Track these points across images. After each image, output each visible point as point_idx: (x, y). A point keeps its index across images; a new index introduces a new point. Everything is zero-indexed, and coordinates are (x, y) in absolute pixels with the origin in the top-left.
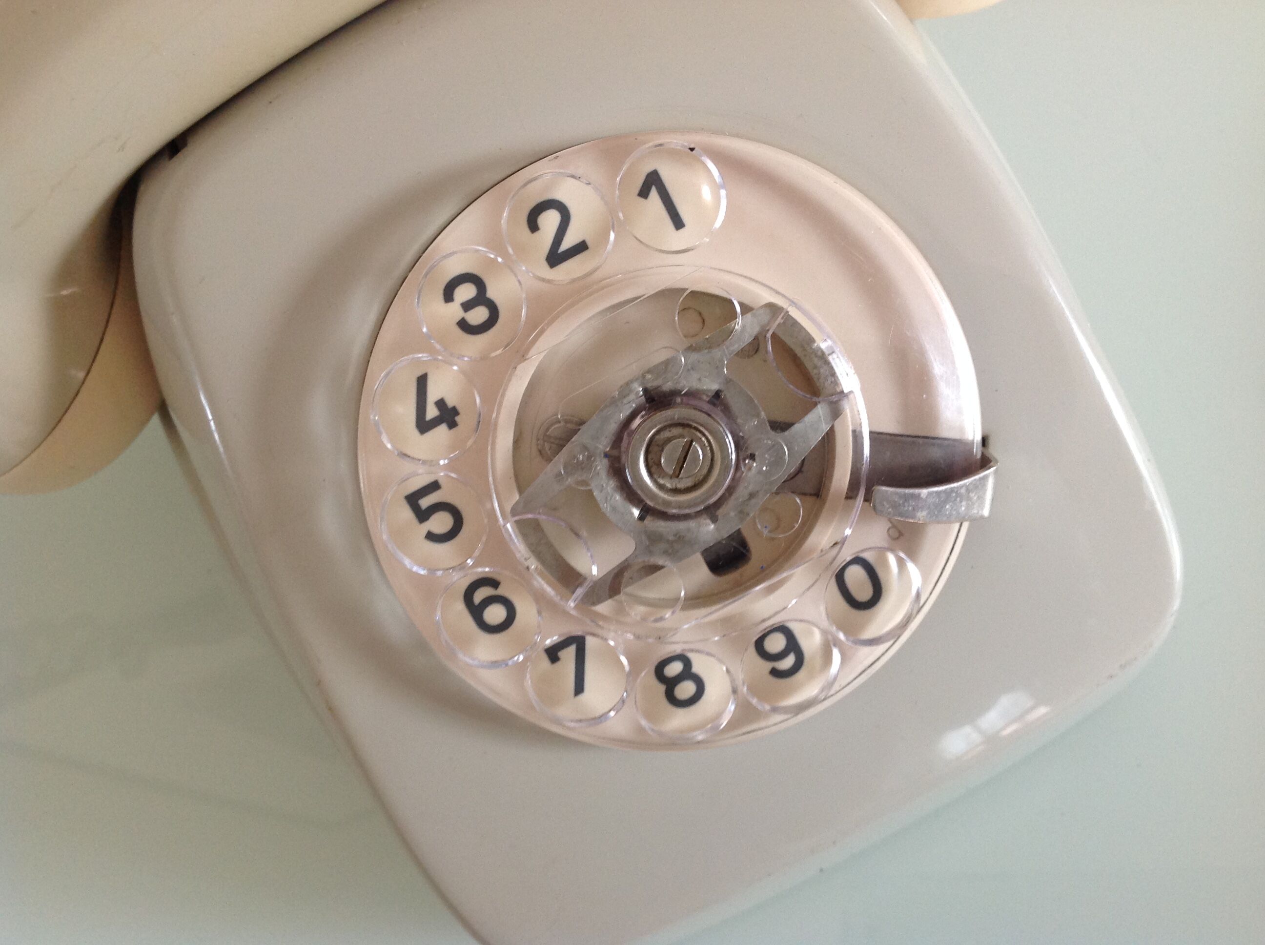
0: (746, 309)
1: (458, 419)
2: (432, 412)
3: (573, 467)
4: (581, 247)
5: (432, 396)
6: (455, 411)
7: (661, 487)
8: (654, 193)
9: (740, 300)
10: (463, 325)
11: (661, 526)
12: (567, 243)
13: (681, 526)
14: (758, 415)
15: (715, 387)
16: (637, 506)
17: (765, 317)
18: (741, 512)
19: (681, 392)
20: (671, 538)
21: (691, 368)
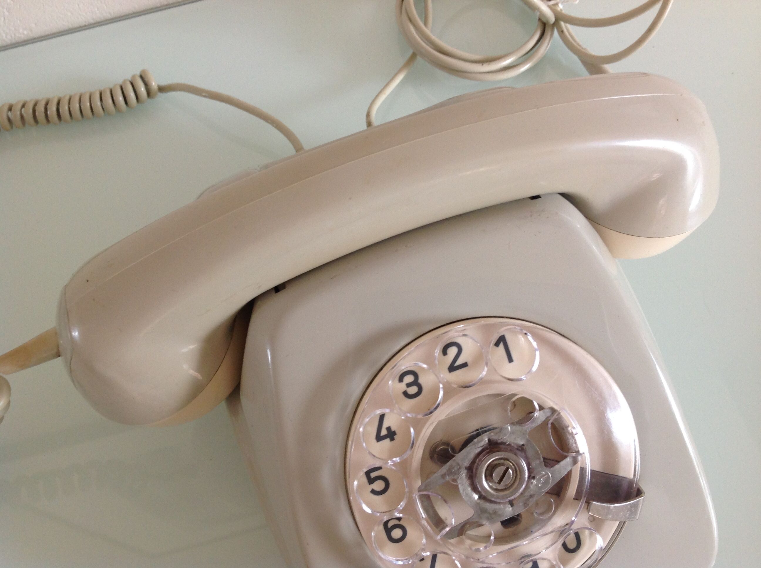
0: (541, 408)
1: (395, 437)
2: (384, 432)
3: (450, 472)
4: (465, 365)
5: (386, 425)
6: (394, 433)
7: (490, 487)
8: (501, 345)
9: (539, 403)
10: (405, 394)
11: (488, 506)
12: (459, 362)
13: (496, 507)
14: (539, 459)
15: (522, 443)
16: (477, 494)
17: (549, 414)
18: (525, 504)
19: (506, 443)
20: (491, 512)
21: (513, 432)
